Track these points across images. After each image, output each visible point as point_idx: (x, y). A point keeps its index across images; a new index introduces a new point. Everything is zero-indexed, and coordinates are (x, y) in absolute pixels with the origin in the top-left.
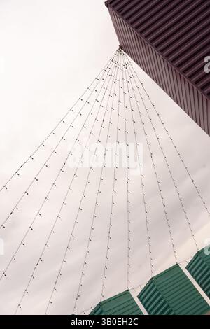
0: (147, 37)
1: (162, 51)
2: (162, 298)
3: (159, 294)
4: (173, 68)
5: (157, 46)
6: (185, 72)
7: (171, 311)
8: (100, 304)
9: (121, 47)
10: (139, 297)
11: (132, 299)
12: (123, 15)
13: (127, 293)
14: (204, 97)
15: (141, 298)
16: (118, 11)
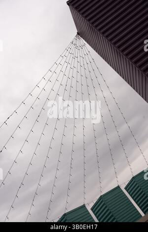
0: (96, 26)
1: (107, 37)
2: (108, 210)
3: (106, 207)
4: (115, 48)
5: (103, 33)
6: (123, 51)
7: (114, 219)
8: (65, 215)
9: (78, 34)
10: (92, 209)
11: (87, 211)
12: (79, 11)
13: (84, 206)
14: (137, 69)
15: (94, 210)
16: (76, 8)
